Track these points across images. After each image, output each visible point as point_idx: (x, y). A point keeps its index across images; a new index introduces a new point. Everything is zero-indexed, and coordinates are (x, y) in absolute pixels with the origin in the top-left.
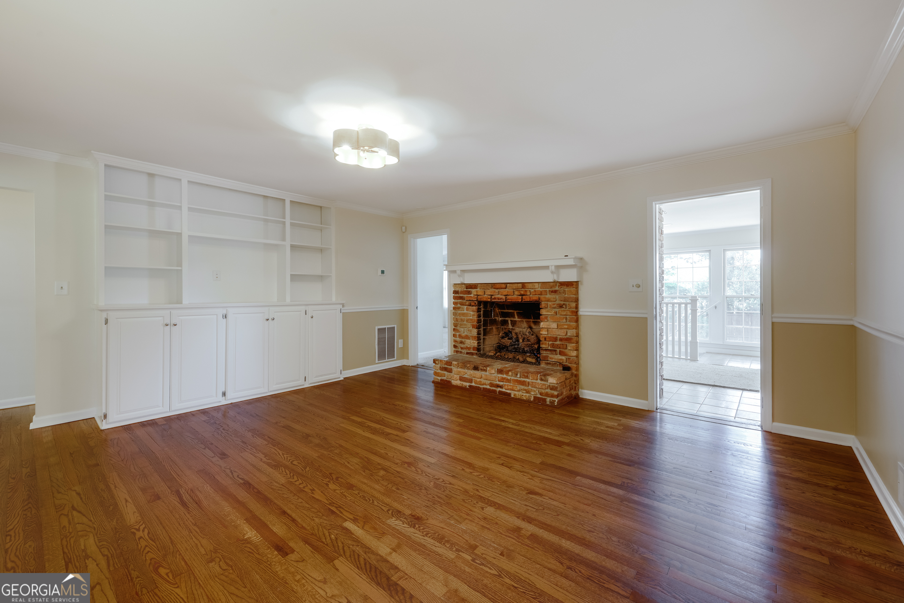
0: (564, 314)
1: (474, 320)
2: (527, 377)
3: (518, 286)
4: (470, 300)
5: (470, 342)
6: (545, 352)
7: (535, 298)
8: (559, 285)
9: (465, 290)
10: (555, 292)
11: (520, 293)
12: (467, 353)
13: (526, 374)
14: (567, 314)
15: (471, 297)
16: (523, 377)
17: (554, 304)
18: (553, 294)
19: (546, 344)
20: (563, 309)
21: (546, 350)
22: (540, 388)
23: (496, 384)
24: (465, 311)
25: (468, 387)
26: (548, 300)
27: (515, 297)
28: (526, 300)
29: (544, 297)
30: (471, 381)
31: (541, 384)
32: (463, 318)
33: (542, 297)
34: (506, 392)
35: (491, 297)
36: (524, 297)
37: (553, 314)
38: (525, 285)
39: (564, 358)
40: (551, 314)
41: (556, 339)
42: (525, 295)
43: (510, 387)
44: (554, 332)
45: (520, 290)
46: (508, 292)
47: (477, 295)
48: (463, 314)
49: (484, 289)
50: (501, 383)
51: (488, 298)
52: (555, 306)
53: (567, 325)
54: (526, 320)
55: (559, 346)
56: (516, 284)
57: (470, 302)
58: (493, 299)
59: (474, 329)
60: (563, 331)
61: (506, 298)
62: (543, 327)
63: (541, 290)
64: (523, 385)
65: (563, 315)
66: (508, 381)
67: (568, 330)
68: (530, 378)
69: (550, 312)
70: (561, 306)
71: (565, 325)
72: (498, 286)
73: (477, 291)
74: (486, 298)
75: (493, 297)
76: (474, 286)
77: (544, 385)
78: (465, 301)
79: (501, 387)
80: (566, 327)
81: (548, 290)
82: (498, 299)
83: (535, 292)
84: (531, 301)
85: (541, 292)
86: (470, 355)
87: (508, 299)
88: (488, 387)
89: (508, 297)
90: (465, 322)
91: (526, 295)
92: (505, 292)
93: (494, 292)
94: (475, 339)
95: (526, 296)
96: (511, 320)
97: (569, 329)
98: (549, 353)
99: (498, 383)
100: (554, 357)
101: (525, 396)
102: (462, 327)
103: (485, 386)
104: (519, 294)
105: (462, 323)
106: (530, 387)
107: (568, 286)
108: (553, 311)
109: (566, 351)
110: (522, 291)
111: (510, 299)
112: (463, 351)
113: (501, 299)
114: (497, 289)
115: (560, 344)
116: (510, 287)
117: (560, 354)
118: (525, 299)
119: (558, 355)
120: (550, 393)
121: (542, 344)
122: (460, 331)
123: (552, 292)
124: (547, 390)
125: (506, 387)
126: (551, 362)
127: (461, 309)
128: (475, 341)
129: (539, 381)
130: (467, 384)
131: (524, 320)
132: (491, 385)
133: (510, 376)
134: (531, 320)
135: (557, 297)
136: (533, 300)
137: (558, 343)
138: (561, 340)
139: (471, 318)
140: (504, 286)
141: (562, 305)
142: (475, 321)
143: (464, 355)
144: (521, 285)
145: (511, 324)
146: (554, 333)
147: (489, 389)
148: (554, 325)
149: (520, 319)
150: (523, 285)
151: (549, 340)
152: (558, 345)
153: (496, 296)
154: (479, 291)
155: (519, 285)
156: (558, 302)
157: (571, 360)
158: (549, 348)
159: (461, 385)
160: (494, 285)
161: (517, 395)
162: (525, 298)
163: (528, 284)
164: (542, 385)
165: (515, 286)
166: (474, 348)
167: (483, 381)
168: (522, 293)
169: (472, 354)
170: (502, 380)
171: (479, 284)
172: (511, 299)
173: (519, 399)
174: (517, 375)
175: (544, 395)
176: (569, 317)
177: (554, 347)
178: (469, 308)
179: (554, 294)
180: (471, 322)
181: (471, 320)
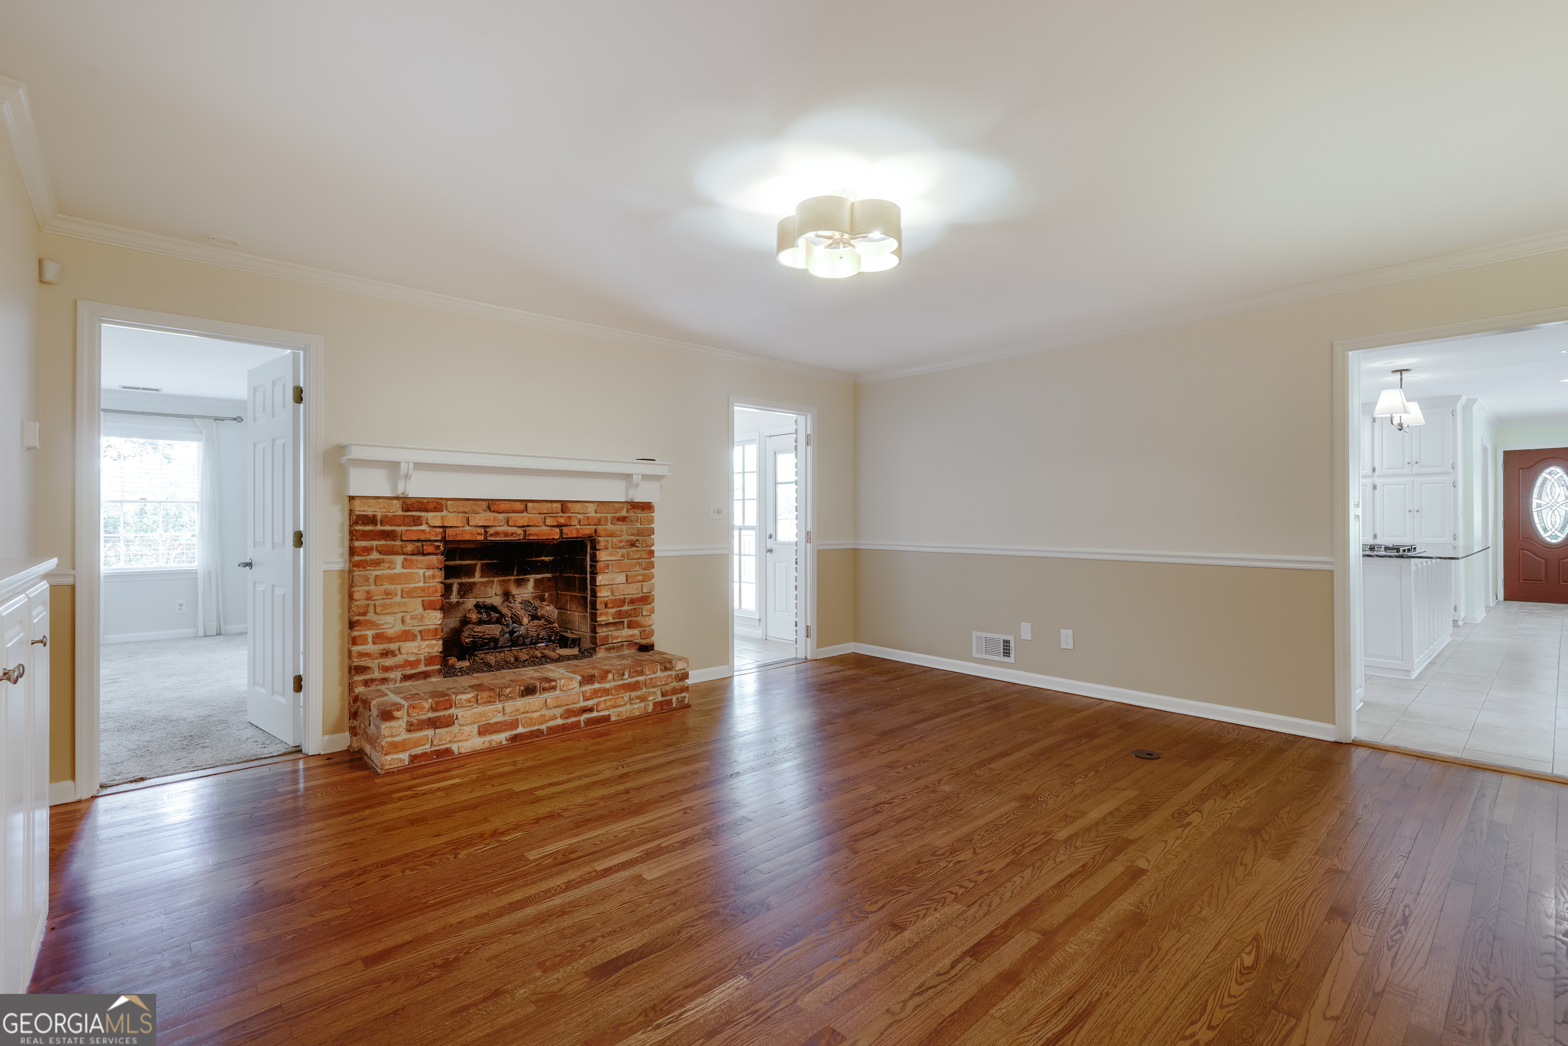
0: (637, 557)
1: (431, 590)
2: (641, 673)
3: (552, 508)
4: (418, 541)
5: (420, 646)
6: (605, 629)
7: (587, 530)
8: (630, 507)
9: (400, 513)
10: (623, 519)
11: (557, 522)
12: (406, 678)
13: (639, 669)
14: (642, 557)
15: (423, 531)
16: (635, 674)
17: (621, 541)
18: (619, 523)
19: (607, 614)
20: (634, 549)
21: (607, 625)
22: (665, 685)
23: (581, 707)
24: (399, 570)
25: (504, 742)
26: (612, 535)
27: (544, 531)
28: (570, 536)
29: (604, 530)
30: (514, 724)
31: (664, 676)
32: (387, 586)
33: (599, 527)
34: (602, 716)
35: (486, 532)
36: (565, 530)
37: (619, 558)
38: (567, 507)
39: (636, 632)
40: (617, 559)
41: (623, 602)
42: (568, 526)
43: (610, 704)
44: (622, 590)
45: (557, 517)
46: (529, 519)
47: (443, 527)
48: (393, 579)
49: (466, 513)
50: (590, 703)
51: (478, 534)
52: (623, 544)
53: (642, 575)
54: (500, 579)
55: (629, 613)
56: (549, 504)
57: (420, 544)
58: (491, 535)
59: (428, 611)
60: (635, 587)
61: (525, 531)
62: (602, 583)
63: (598, 515)
64: (634, 690)
65: (636, 559)
66: (606, 692)
67: (644, 583)
68: (648, 673)
69: (614, 556)
70: (633, 544)
71: (639, 575)
72: (503, 506)
73: (443, 518)
74: (472, 534)
75: (491, 531)
76: (437, 505)
77: (670, 676)
78: (398, 543)
79: (591, 710)
80: (640, 578)
81: (609, 515)
82: (506, 534)
83: (588, 520)
84: (581, 538)
85: (599, 520)
86: (418, 680)
87: (530, 535)
88: (559, 722)
89: (532, 530)
90: (398, 599)
91: (571, 525)
92: (522, 518)
93: (495, 519)
94: (436, 634)
95: (570, 528)
96: (460, 584)
97: (646, 582)
98: (612, 628)
99: (583, 704)
100: (620, 635)
101: (637, 709)
102: (386, 611)
103: (551, 724)
104: (556, 524)
105: (388, 601)
106: (644, 690)
107: (644, 510)
108: (620, 554)
109: (639, 618)
110: (561, 517)
111: (534, 535)
112: (391, 675)
113: (512, 534)
114: (501, 513)
115: (631, 609)
116: (533, 508)
117: (629, 627)
118: (567, 534)
119: (626, 630)
120: (678, 687)
121: (601, 615)
122: (382, 625)
123: (619, 519)
124: (672, 685)
125: (602, 706)
126: (615, 645)
127: (387, 565)
128: (434, 642)
129: (659, 674)
130: (501, 738)
131: (495, 579)
132: (569, 713)
133: (610, 682)
134: (512, 578)
135: (624, 528)
136: (584, 535)
137: (625, 608)
138: (632, 602)
139: (421, 584)
140: (519, 506)
141: (635, 542)
142: (436, 591)
143: (397, 685)
144: (559, 505)
145: (459, 592)
146: (622, 592)
147: (563, 725)
148: (621, 578)
149: (485, 577)
150: (564, 505)
151: (612, 606)
152: (627, 612)
153: (499, 529)
154: (452, 519)
155: (555, 505)
156: (626, 537)
157: (647, 632)
158: (611, 620)
159: (487, 745)
160: (491, 505)
161: (624, 713)
162: (568, 532)
163: (575, 505)
164: (666, 678)
165: (545, 508)
166: (430, 660)
167: (548, 713)
168: (562, 521)
169: (426, 675)
170: (596, 693)
171: (447, 500)
172: (537, 535)
173: (629, 719)
174: (623, 675)
175: (669, 693)
176: (645, 562)
177: (621, 616)
178: (417, 560)
179: (621, 523)
180: (423, 594)
181: (424, 591)
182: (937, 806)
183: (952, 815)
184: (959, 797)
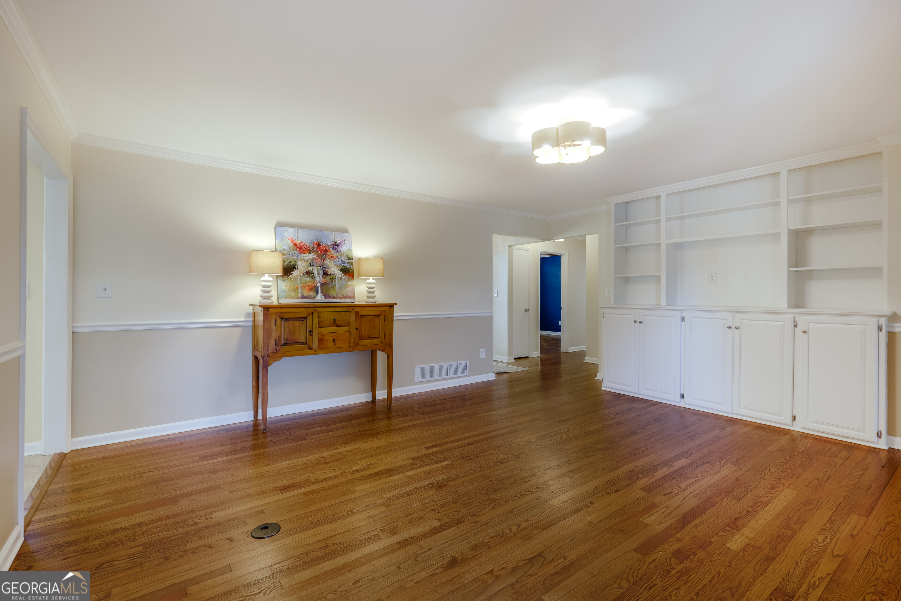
182: (506, 484)
183: (499, 477)
184: (487, 491)
